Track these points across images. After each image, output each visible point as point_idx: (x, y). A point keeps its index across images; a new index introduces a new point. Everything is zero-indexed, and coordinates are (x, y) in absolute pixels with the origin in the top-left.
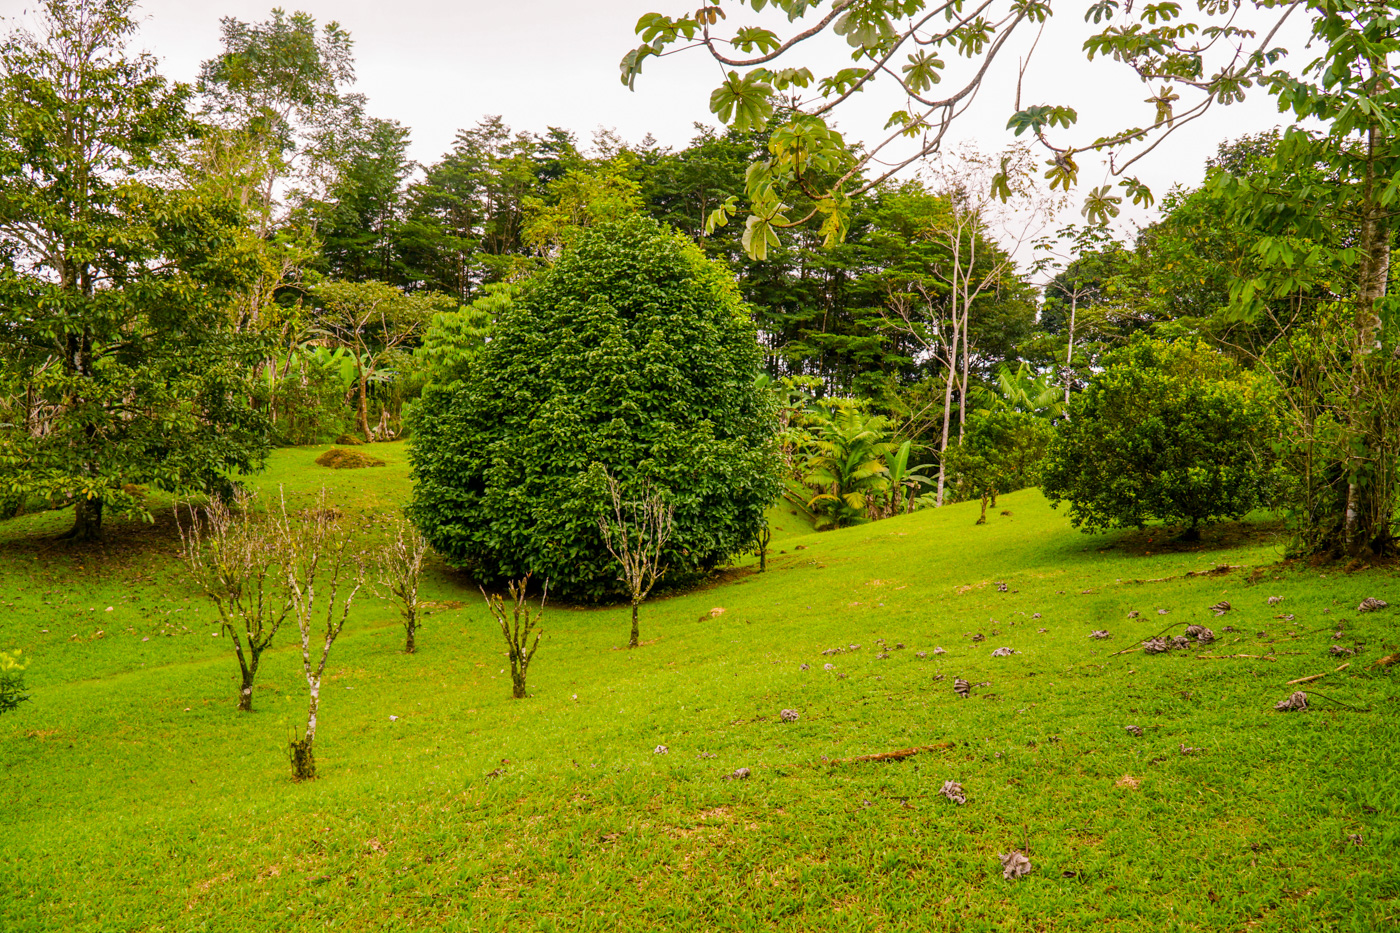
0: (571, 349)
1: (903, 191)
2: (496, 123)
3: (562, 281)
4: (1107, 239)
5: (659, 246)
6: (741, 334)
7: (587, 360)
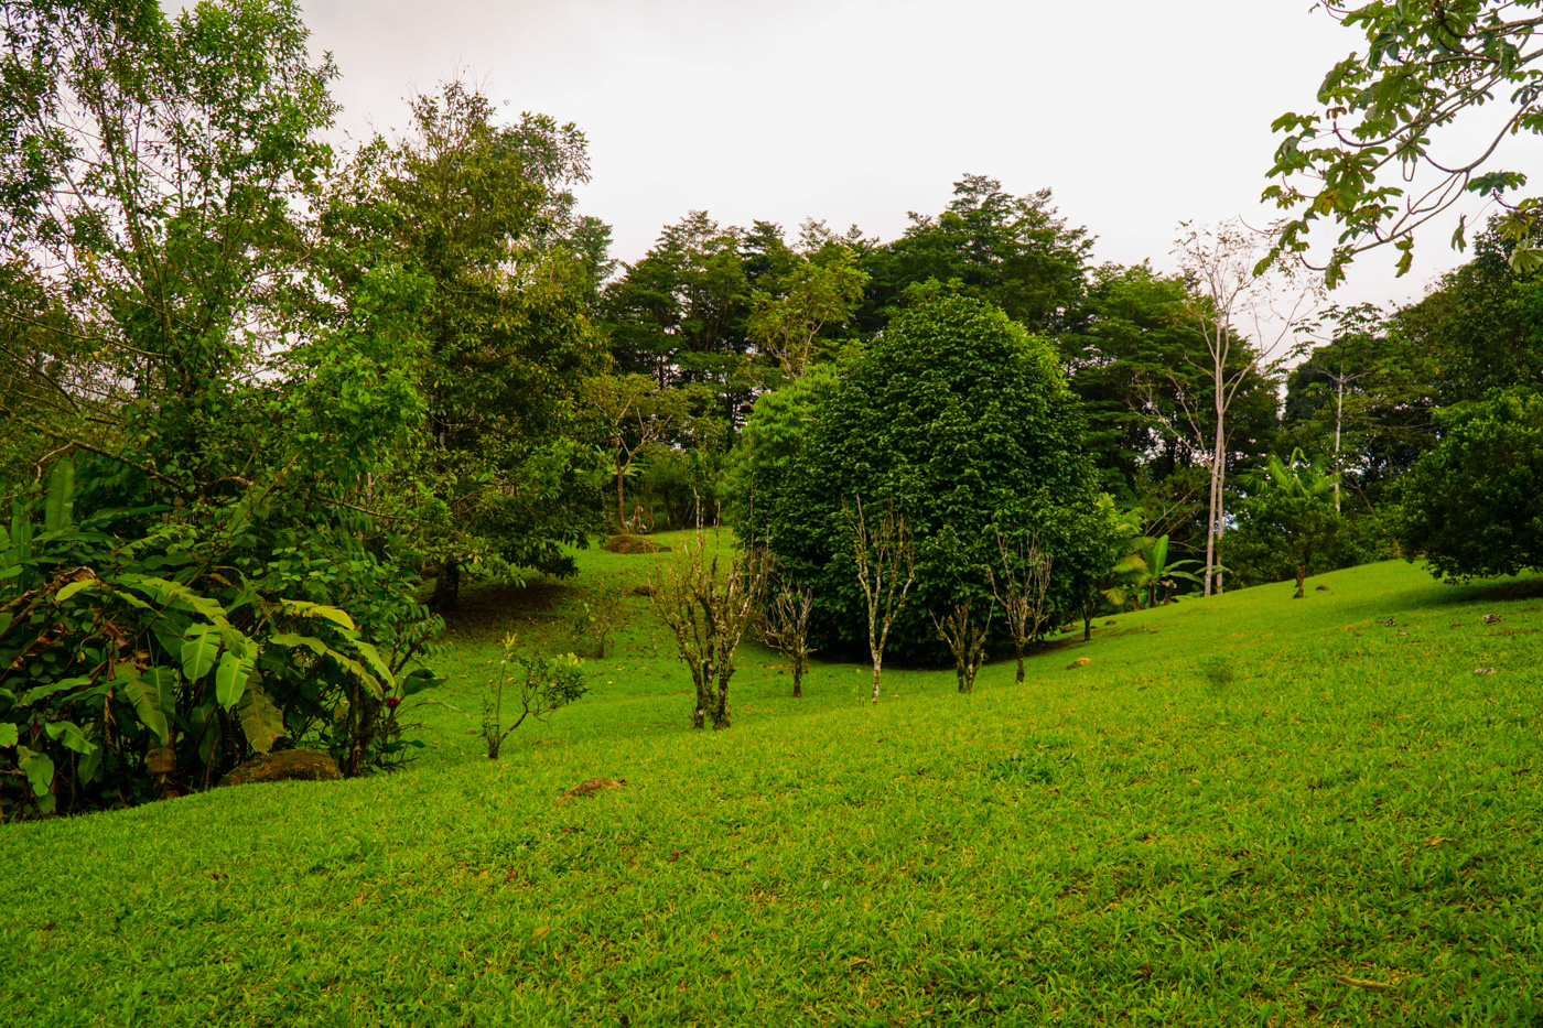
0: (908, 421)
1: (1129, 275)
2: (702, 218)
3: (889, 359)
4: (1374, 320)
5: (986, 323)
6: (1066, 407)
7: (927, 431)
